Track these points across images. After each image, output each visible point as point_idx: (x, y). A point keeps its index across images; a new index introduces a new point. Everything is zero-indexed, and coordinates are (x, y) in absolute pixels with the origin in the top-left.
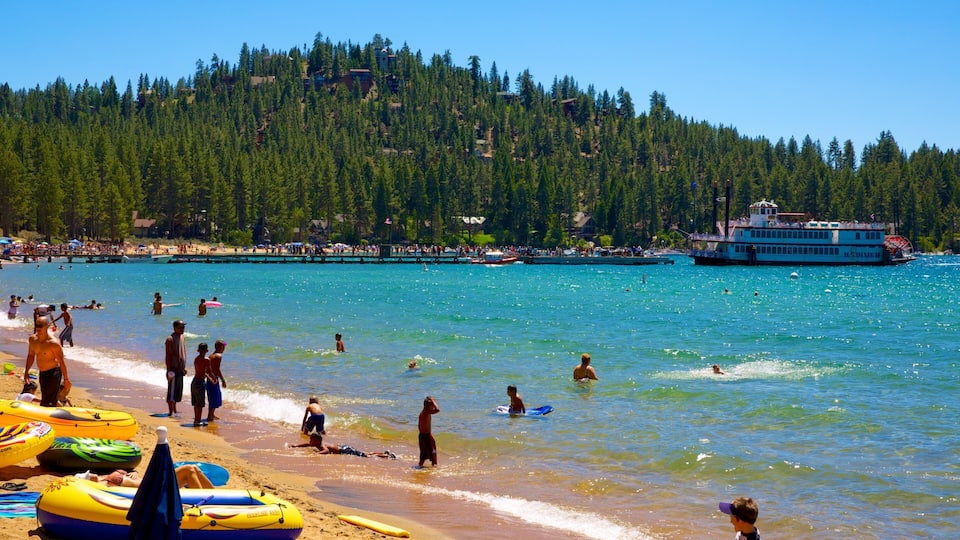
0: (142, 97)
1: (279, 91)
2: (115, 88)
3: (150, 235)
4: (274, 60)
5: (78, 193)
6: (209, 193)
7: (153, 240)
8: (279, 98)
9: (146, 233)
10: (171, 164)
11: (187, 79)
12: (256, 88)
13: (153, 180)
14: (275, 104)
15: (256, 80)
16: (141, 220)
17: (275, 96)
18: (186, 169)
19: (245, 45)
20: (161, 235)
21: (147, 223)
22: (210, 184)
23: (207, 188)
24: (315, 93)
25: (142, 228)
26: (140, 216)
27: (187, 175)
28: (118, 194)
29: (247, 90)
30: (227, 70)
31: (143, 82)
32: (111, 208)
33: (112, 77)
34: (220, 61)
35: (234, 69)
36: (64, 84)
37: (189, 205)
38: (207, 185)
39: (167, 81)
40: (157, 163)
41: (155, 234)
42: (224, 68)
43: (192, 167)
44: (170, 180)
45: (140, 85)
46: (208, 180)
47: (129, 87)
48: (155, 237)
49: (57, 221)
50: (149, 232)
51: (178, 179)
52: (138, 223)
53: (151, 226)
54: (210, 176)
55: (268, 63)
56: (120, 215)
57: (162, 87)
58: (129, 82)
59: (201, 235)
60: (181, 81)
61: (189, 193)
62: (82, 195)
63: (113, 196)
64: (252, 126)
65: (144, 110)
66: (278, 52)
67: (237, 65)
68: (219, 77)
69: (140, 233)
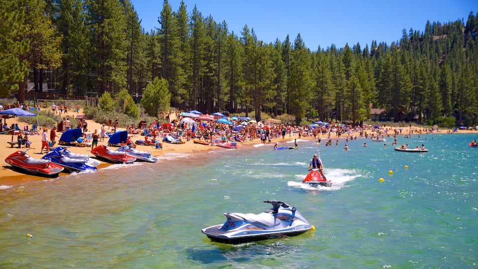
0: (373, 52)
1: (449, 42)
2: (359, 47)
3: (380, 120)
4: (446, 27)
5: (326, 83)
6: (423, 90)
7: (384, 123)
8: (450, 46)
9: (378, 118)
10: (396, 70)
11: (396, 42)
12: (436, 42)
13: (383, 82)
14: (448, 49)
15: (436, 38)
16: (375, 110)
17: (447, 45)
18: (407, 73)
19: (428, 21)
20: (389, 120)
21: (378, 111)
22: (423, 84)
23: (422, 87)
24: (473, 41)
25: (376, 115)
26: (374, 106)
27: (407, 77)
28: (359, 85)
29: (431, 43)
30: (418, 35)
31: (374, 44)
32: (353, 97)
33: (358, 43)
34: (414, 31)
35: (422, 35)
36: (335, 47)
37: (409, 99)
38: (421, 85)
39: (385, 44)
40: (386, 69)
41: (384, 118)
42: (416, 35)
43: (410, 73)
44: (395, 81)
45: (372, 46)
46: (422, 81)
47: (367, 47)
48: (384, 120)
49: (305, 104)
50: (380, 117)
51: (401, 80)
52: (373, 111)
53: (382, 113)
54: (423, 79)
55: (442, 29)
56: (360, 102)
57: (383, 46)
58: (367, 45)
59: (416, 120)
60: (393, 43)
61: (409, 90)
62: (330, 85)
63: (355, 86)
64: (436, 60)
65: (374, 56)
66: (448, 23)
67: (424, 32)
68: (414, 38)
69: (374, 118)
